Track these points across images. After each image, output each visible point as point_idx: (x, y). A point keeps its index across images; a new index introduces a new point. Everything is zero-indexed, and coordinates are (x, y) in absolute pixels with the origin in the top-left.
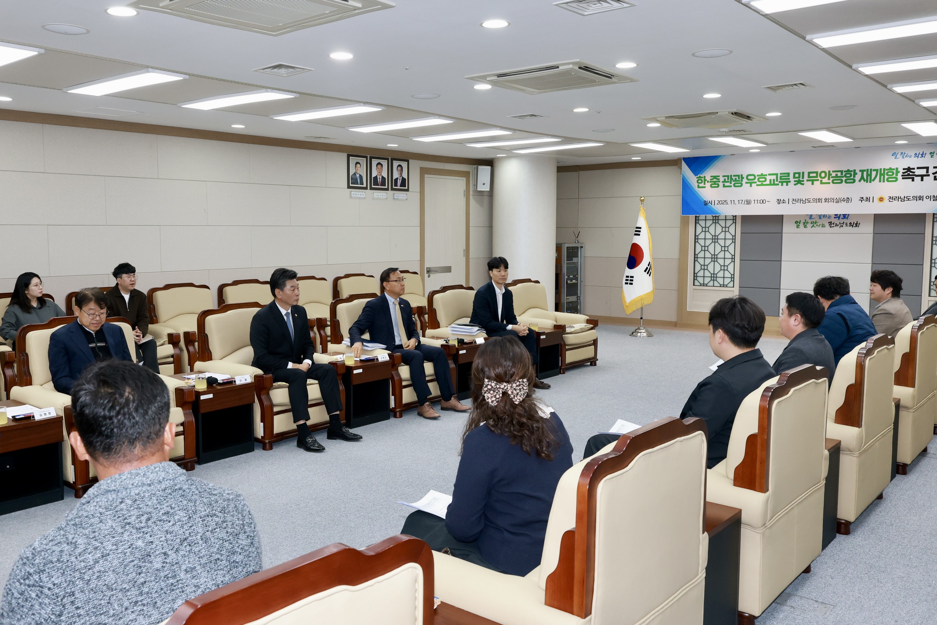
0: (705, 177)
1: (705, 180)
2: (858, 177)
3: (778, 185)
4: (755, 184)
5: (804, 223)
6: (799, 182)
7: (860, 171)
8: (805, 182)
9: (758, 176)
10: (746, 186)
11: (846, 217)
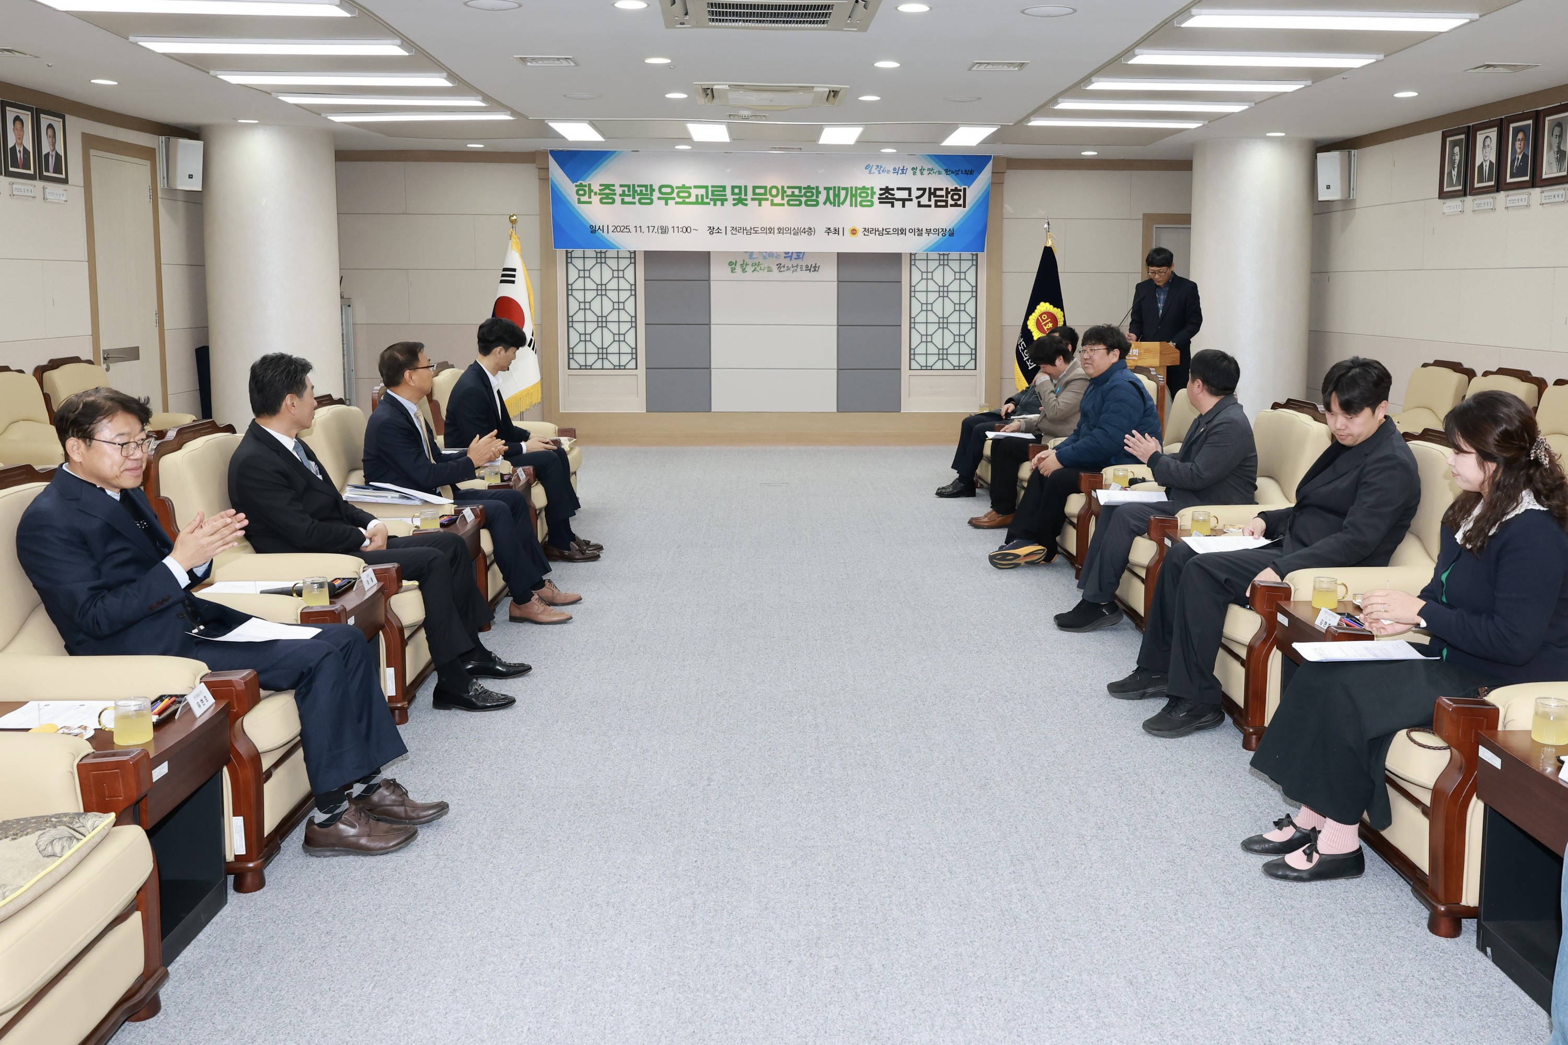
0: (590, 185)
1: (591, 191)
2: (822, 197)
3: (709, 204)
4: (674, 201)
5: (742, 265)
6: (740, 201)
7: (825, 188)
8: (749, 202)
9: (677, 188)
10: (658, 204)
11: (801, 256)
